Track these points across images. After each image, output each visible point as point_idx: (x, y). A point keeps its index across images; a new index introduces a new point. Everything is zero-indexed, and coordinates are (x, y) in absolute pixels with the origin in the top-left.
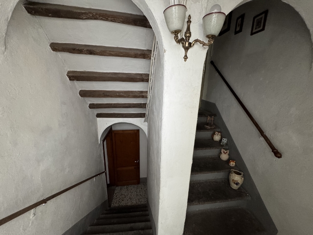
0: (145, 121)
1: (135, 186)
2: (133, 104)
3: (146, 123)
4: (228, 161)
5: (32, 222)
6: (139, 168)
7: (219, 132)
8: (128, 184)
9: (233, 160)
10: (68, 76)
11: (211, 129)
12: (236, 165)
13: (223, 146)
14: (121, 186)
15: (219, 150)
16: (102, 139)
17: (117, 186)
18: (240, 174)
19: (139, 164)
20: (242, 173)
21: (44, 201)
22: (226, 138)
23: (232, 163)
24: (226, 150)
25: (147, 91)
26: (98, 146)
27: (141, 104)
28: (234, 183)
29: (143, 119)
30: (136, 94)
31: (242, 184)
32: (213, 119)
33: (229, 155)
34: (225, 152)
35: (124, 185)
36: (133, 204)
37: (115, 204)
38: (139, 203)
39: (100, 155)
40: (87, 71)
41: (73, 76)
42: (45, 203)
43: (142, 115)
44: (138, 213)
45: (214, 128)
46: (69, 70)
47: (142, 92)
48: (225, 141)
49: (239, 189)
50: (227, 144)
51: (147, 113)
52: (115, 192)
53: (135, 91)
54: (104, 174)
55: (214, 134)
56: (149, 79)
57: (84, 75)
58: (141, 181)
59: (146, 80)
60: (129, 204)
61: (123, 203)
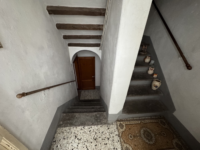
0: (100, 49)
1: (93, 90)
2: (93, 36)
3: (101, 51)
4: (153, 75)
5: (44, 98)
6: (95, 80)
7: (149, 57)
8: (88, 89)
9: (156, 74)
10: (47, 10)
11: (144, 54)
12: (157, 77)
13: (151, 65)
14: (85, 90)
15: (147, 68)
16: (73, 62)
17: (82, 90)
18: (159, 81)
19: (94, 78)
20: (161, 81)
21: (49, 88)
22: (153, 60)
23: (155, 75)
24: (152, 68)
25: (103, 25)
26: (70, 65)
27: (98, 36)
28: (155, 86)
29: (98, 48)
30: (96, 27)
31: (159, 88)
32: (146, 48)
33: (154, 71)
34: (152, 69)
35: (86, 90)
36: (92, 99)
37: (82, 98)
38: (95, 99)
39: (72, 71)
40: (60, 6)
41: (51, 10)
42: (49, 89)
43: (97, 45)
44: (95, 102)
45: (146, 54)
46: (47, 5)
47: (99, 25)
48: (153, 62)
49: (157, 90)
50: (153, 64)
51: (101, 43)
52: (82, 93)
53: (94, 25)
54: (75, 82)
55: (146, 58)
56: (105, 13)
57: (58, 9)
58: (96, 88)
59: (103, 14)
60: (90, 99)
61: (86, 98)
